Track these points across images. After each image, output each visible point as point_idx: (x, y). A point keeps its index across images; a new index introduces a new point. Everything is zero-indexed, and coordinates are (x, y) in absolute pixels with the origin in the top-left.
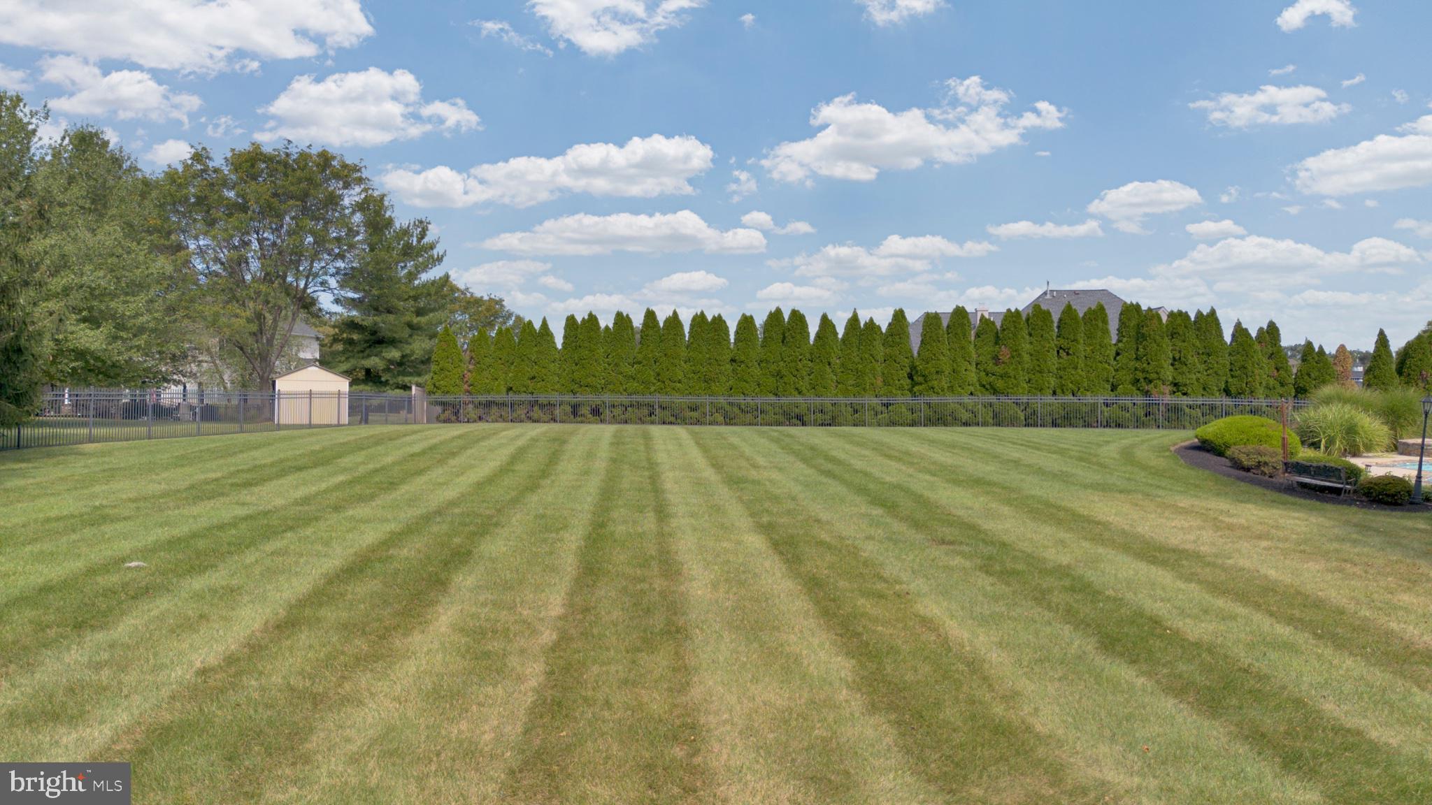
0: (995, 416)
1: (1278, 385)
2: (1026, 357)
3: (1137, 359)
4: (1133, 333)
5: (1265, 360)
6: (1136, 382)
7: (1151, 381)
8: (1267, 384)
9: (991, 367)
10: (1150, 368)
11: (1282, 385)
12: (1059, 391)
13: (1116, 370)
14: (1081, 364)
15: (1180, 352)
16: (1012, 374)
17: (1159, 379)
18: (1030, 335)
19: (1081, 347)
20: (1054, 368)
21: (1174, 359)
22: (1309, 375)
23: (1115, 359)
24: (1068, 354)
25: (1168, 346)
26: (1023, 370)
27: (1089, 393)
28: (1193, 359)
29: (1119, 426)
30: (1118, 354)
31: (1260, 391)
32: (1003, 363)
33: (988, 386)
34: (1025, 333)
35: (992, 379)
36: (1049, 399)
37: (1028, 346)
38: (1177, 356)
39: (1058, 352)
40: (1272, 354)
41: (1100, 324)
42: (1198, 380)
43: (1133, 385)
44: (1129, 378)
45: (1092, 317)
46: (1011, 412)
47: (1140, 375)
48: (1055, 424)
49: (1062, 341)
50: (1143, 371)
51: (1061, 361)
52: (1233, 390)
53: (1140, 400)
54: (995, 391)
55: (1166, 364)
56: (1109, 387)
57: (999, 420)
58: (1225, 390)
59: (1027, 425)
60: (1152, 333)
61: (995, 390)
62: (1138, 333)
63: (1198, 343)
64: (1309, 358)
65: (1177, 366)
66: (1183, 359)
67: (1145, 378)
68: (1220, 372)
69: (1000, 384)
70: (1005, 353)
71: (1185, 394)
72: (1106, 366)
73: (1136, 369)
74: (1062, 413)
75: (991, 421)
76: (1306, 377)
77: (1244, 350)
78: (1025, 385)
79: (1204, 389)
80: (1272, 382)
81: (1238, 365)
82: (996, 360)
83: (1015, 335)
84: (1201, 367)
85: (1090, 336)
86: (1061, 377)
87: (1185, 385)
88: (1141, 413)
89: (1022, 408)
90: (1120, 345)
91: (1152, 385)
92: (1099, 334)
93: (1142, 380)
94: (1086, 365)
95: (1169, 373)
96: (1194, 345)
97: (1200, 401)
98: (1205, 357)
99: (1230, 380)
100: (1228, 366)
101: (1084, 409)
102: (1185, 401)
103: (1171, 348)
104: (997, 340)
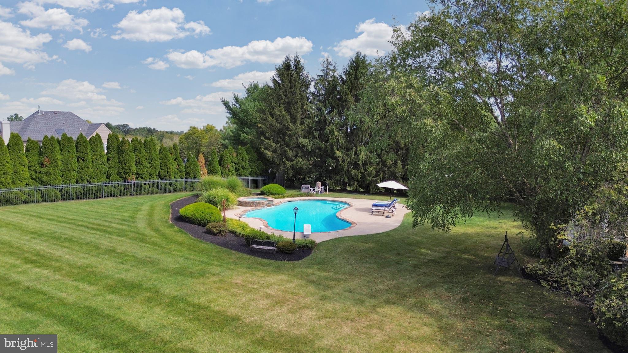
0: (43, 195)
1: (179, 172)
2: (60, 163)
3: (119, 162)
4: (116, 149)
5: (173, 161)
6: (119, 174)
7: (127, 173)
8: (175, 172)
9: (38, 168)
10: (126, 167)
11: (181, 172)
12: (80, 180)
13: (109, 168)
14: (91, 166)
15: (139, 159)
16: (52, 172)
17: (131, 172)
18: (61, 150)
19: (90, 157)
20: (76, 169)
21: (136, 162)
22: (190, 167)
23: (107, 162)
24: (83, 160)
25: (133, 156)
26: (58, 170)
27: (96, 181)
28: (144, 162)
29: (112, 196)
30: (108, 160)
31: (173, 175)
32: (46, 166)
33: (37, 180)
34: (58, 149)
35: (40, 175)
36: (75, 185)
37: (60, 156)
38: (138, 160)
39: (78, 160)
40: (176, 158)
41: (99, 145)
42: (147, 171)
43: (118, 175)
44: (115, 172)
45: (95, 141)
46: (53, 193)
47: (121, 170)
48: (78, 198)
49: (79, 154)
50: (123, 168)
51: (80, 164)
52: (162, 175)
53: (122, 183)
54: (42, 183)
55: (133, 165)
56: (105, 176)
57: (45, 198)
58: (158, 176)
59: (63, 199)
60: (126, 150)
61: (42, 181)
62: (119, 149)
63: (146, 155)
64: (190, 160)
65: (138, 165)
66: (141, 162)
67: (124, 172)
68: (156, 168)
69: (45, 178)
70: (46, 161)
71: (142, 178)
72: (104, 166)
73: (119, 167)
74: (82, 191)
75: (40, 199)
76: (189, 168)
77: (166, 157)
78: (60, 178)
79: (150, 175)
80: (177, 171)
81: (163, 164)
82: (42, 165)
83: (52, 151)
84: (148, 165)
85: (94, 151)
86: (80, 173)
87: (142, 174)
88: (123, 188)
89: (59, 190)
90: (110, 155)
91: (127, 175)
92: (99, 150)
93: (123, 173)
94: (93, 166)
95: (134, 169)
96: (145, 155)
97: (148, 181)
98: (150, 161)
99: (161, 171)
100: (160, 165)
101: (94, 189)
102: (142, 182)
103: (134, 157)
104: (41, 154)
